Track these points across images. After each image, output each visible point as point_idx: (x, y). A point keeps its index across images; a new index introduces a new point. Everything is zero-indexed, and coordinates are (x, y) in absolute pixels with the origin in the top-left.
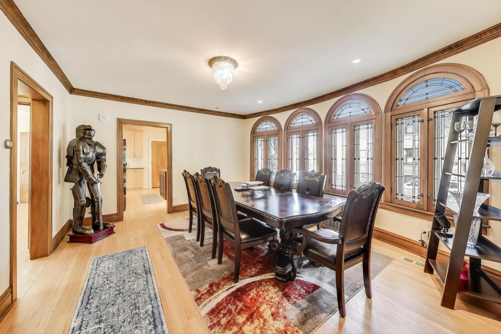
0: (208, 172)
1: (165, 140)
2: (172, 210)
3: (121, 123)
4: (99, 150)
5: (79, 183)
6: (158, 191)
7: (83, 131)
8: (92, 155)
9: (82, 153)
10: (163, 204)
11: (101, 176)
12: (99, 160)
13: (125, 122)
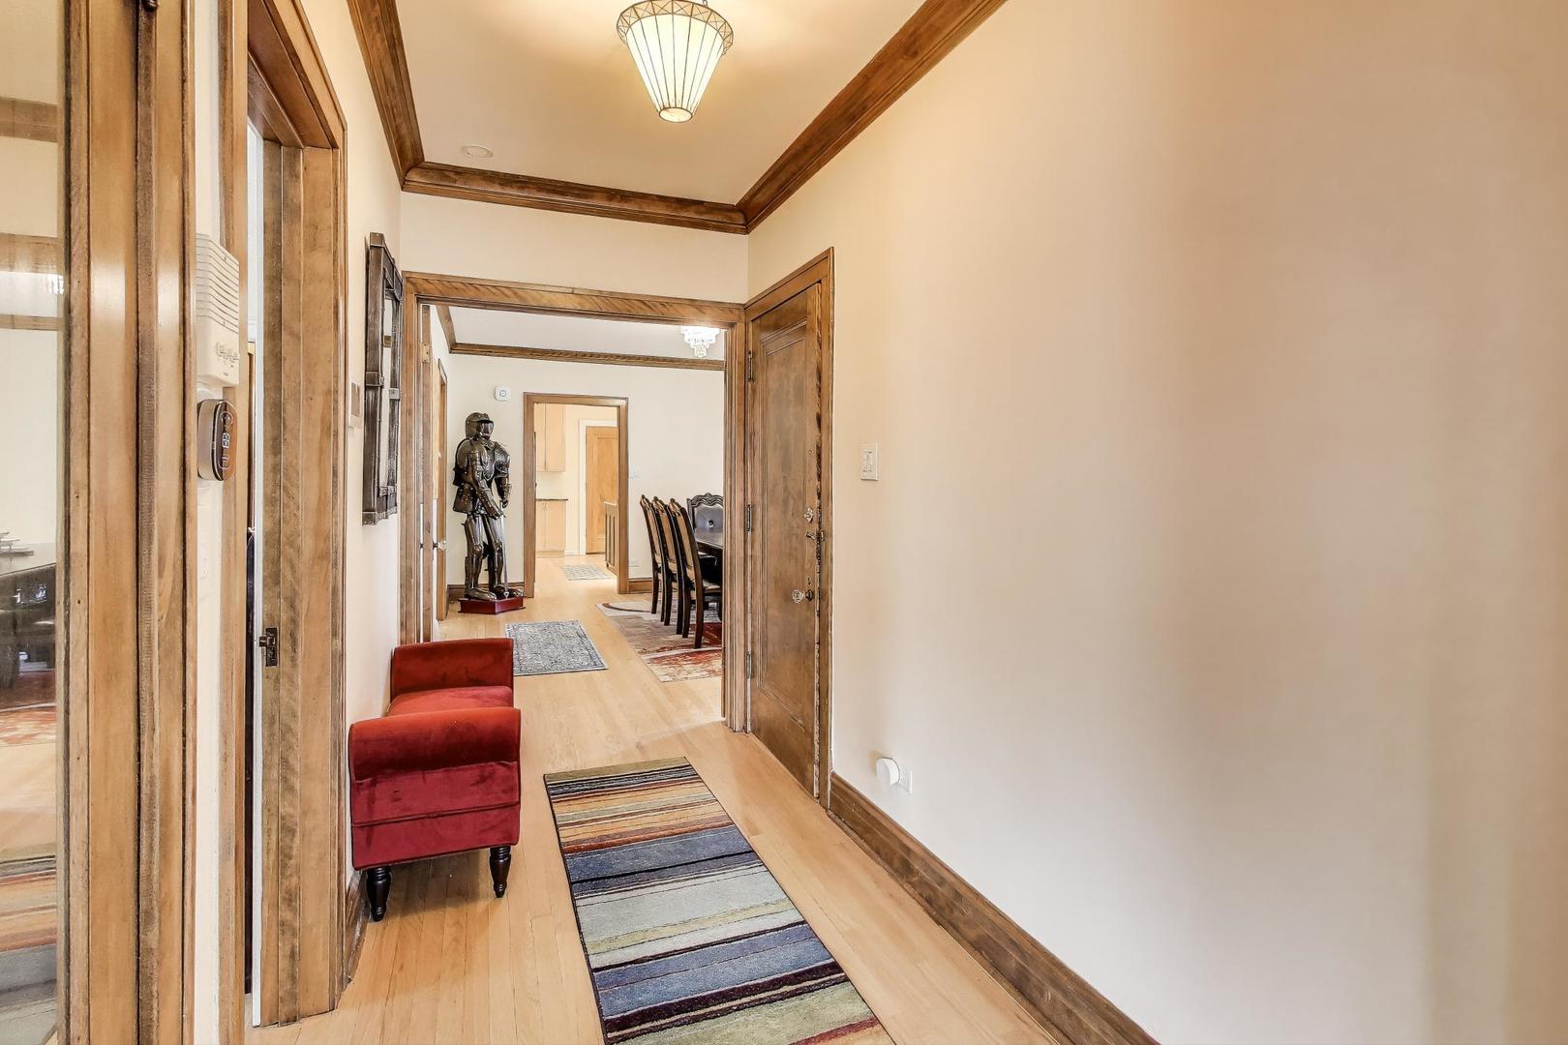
0: (704, 505)
1: (615, 424)
2: (629, 587)
3: (530, 400)
4: (499, 458)
5: (473, 514)
6: (601, 560)
7: (476, 424)
8: (489, 468)
9: (478, 463)
10: (612, 581)
11: (505, 503)
12: (499, 476)
13: (537, 399)
